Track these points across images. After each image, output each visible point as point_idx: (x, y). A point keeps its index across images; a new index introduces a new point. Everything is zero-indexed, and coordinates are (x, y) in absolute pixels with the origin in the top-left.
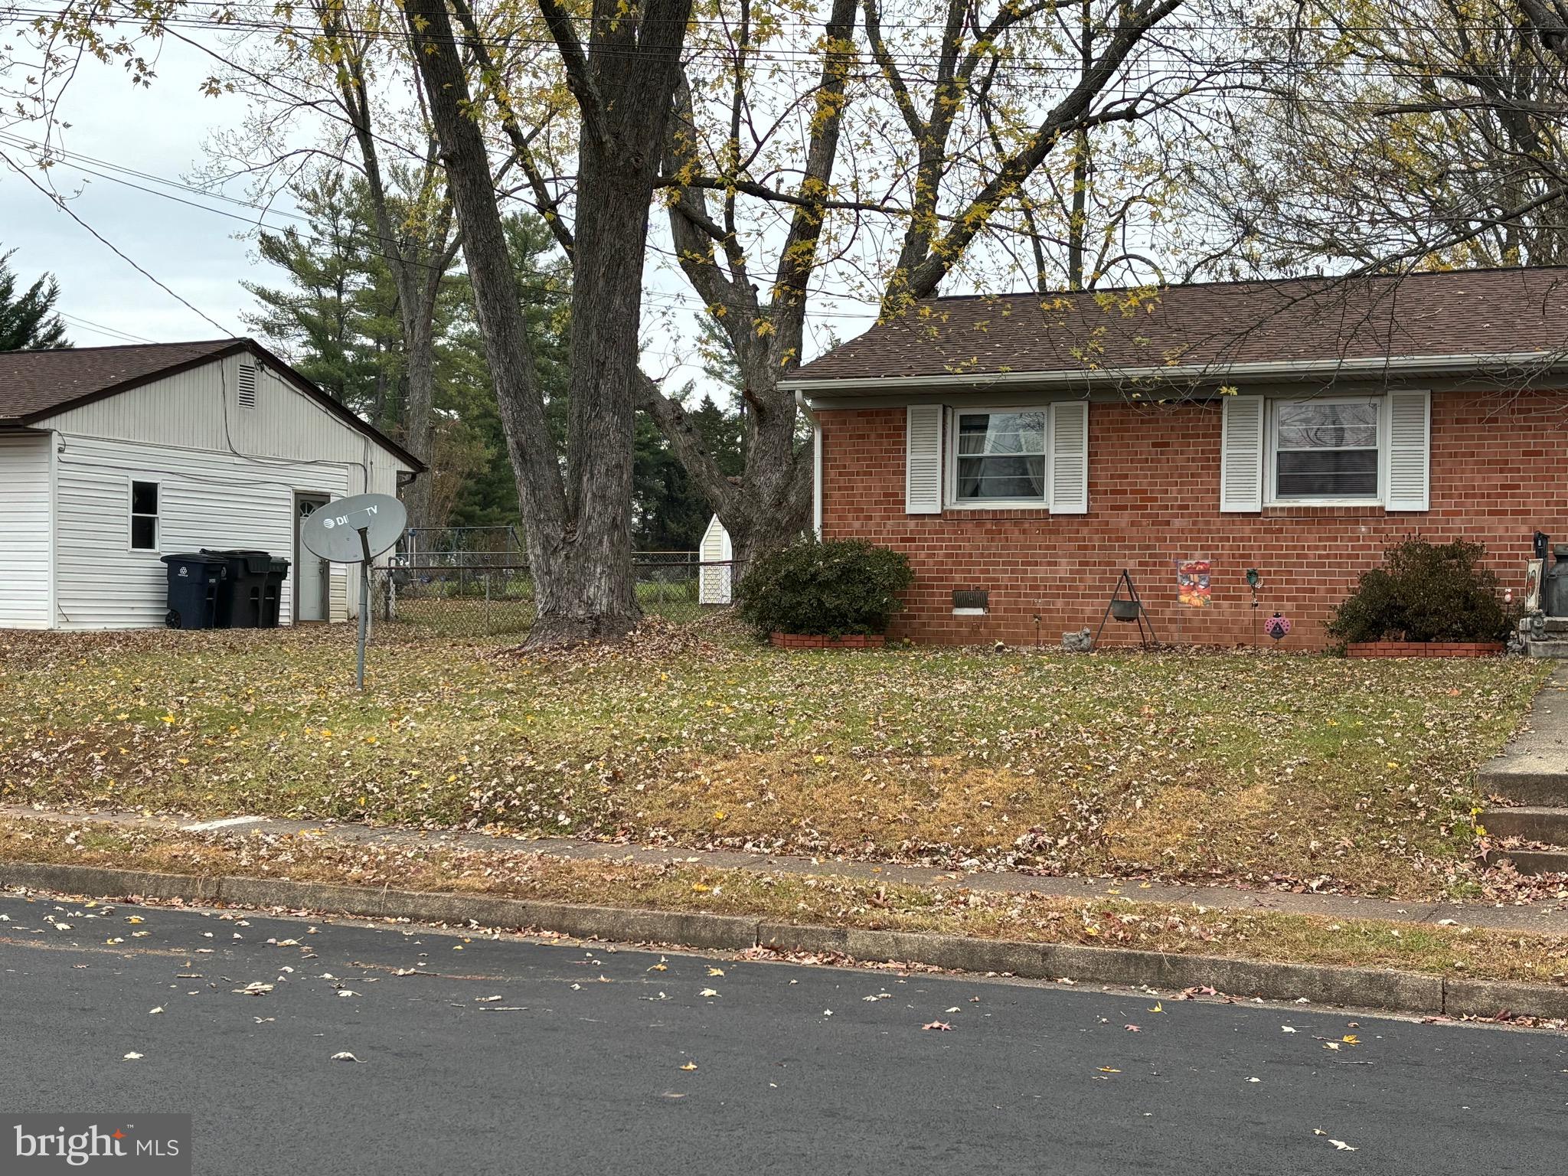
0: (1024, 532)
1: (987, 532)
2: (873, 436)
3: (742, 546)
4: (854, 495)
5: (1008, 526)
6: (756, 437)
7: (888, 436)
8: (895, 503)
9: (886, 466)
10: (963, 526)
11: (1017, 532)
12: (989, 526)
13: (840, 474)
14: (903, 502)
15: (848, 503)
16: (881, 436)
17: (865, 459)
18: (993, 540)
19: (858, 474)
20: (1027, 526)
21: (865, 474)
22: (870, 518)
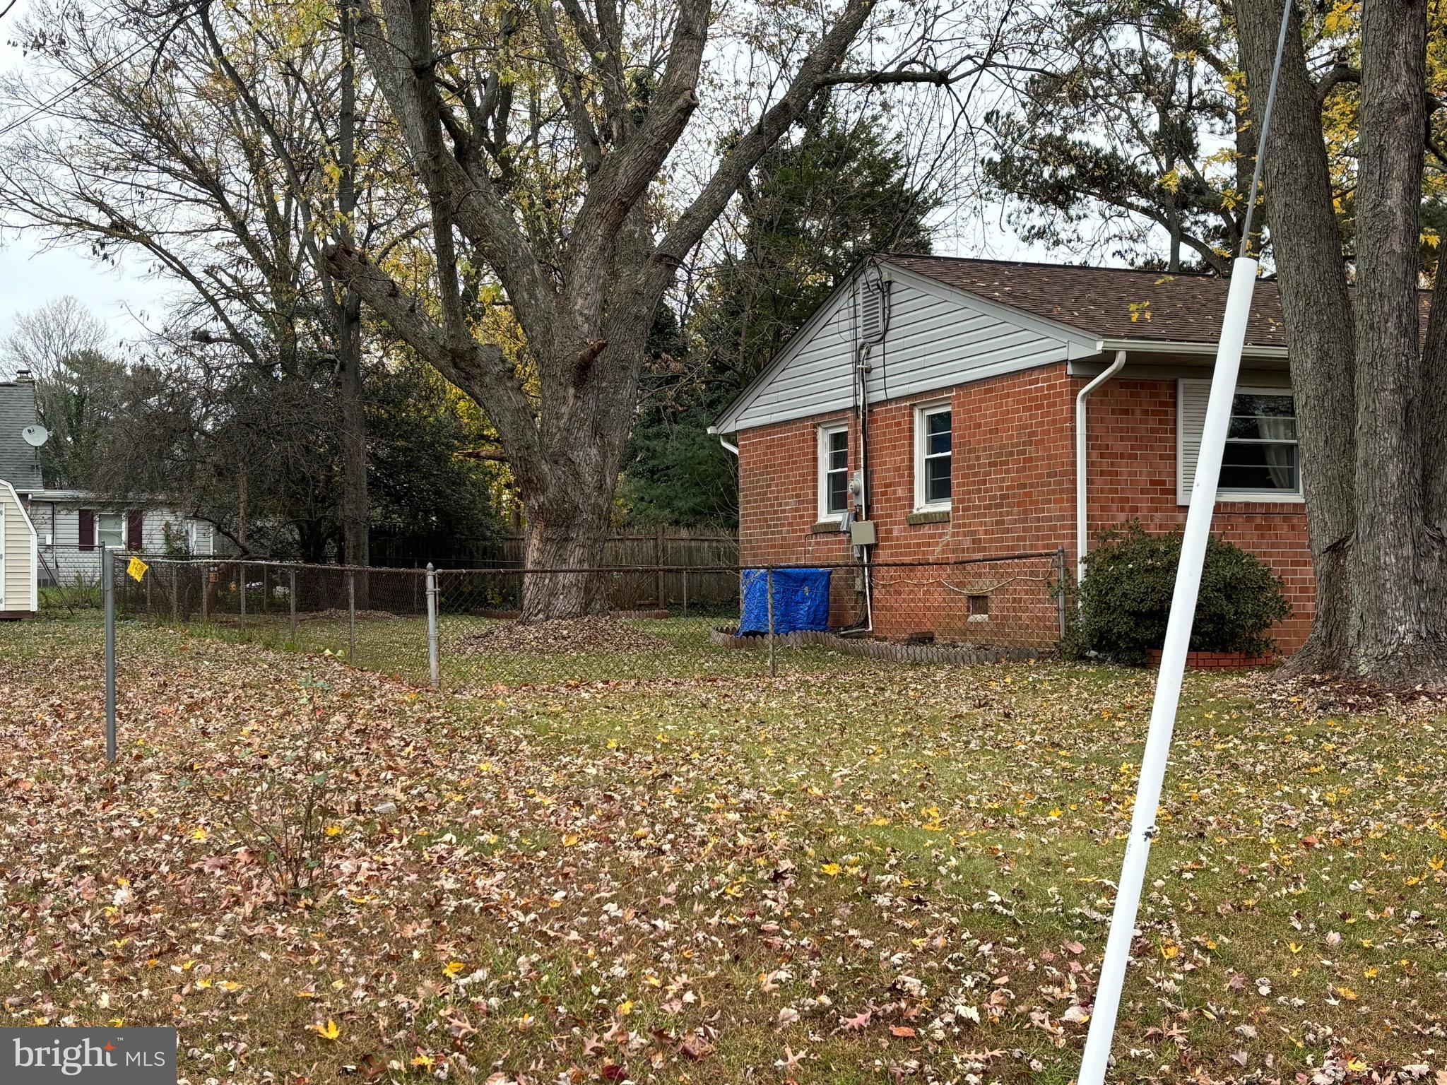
0: (1293, 528)
1: (1258, 527)
2: (1138, 410)
3: (566, 540)
4: (1118, 482)
5: (1277, 521)
6: (571, 401)
7: (1154, 413)
8: (1164, 492)
9: (1152, 448)
10: (1233, 521)
11: (1286, 528)
12: (1258, 521)
13: (1102, 456)
14: (1174, 492)
15: (1111, 491)
16: (1146, 412)
17: (1129, 439)
18: (1262, 536)
19: (1122, 456)
20: (1295, 521)
21: (1130, 456)
22: (1136, 509)
